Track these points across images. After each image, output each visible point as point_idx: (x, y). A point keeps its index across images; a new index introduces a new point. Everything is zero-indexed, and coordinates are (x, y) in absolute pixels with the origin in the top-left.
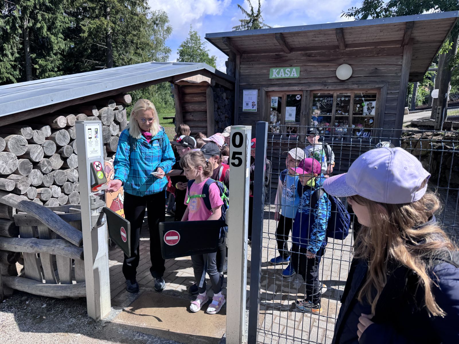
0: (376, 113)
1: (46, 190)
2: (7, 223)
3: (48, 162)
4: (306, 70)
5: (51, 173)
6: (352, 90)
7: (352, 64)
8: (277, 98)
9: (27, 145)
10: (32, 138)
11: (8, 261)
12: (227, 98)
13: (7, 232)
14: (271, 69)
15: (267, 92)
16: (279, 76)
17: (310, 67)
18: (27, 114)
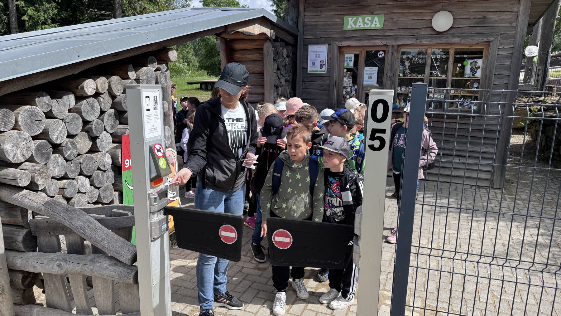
0: (482, 74)
1: (71, 183)
2: (19, 231)
3: (73, 144)
4: (392, 19)
5: (75, 159)
6: (452, 44)
7: (453, 10)
8: (352, 56)
9: (44, 120)
10: (51, 111)
11: (23, 285)
12: (288, 56)
13: (21, 245)
14: (345, 18)
15: (340, 48)
16: (357, 27)
17: (397, 15)
18: (43, 75)
